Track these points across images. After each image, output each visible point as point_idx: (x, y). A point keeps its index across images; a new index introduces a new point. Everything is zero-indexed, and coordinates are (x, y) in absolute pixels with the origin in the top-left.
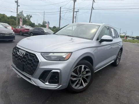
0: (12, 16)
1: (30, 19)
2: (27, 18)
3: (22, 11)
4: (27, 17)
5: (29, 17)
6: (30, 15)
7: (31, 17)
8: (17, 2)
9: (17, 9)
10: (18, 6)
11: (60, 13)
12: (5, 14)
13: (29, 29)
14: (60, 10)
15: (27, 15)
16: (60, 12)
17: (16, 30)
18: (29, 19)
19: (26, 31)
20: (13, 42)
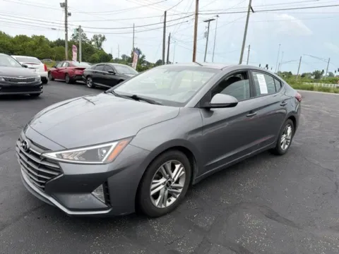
0: (59, 39)
1: (101, 44)
2: (93, 43)
3: (80, 26)
4: (93, 41)
5: (100, 39)
6: (100, 36)
7: (103, 39)
8: (64, 5)
9: (66, 21)
10: (68, 14)
11: (165, 27)
12: (44, 37)
13: (84, 69)
14: (164, 18)
15: (94, 36)
16: (165, 25)
17: (58, 71)
18: (99, 45)
19: (77, 72)
20: (40, 98)
